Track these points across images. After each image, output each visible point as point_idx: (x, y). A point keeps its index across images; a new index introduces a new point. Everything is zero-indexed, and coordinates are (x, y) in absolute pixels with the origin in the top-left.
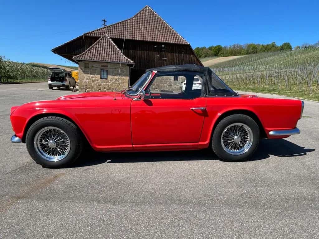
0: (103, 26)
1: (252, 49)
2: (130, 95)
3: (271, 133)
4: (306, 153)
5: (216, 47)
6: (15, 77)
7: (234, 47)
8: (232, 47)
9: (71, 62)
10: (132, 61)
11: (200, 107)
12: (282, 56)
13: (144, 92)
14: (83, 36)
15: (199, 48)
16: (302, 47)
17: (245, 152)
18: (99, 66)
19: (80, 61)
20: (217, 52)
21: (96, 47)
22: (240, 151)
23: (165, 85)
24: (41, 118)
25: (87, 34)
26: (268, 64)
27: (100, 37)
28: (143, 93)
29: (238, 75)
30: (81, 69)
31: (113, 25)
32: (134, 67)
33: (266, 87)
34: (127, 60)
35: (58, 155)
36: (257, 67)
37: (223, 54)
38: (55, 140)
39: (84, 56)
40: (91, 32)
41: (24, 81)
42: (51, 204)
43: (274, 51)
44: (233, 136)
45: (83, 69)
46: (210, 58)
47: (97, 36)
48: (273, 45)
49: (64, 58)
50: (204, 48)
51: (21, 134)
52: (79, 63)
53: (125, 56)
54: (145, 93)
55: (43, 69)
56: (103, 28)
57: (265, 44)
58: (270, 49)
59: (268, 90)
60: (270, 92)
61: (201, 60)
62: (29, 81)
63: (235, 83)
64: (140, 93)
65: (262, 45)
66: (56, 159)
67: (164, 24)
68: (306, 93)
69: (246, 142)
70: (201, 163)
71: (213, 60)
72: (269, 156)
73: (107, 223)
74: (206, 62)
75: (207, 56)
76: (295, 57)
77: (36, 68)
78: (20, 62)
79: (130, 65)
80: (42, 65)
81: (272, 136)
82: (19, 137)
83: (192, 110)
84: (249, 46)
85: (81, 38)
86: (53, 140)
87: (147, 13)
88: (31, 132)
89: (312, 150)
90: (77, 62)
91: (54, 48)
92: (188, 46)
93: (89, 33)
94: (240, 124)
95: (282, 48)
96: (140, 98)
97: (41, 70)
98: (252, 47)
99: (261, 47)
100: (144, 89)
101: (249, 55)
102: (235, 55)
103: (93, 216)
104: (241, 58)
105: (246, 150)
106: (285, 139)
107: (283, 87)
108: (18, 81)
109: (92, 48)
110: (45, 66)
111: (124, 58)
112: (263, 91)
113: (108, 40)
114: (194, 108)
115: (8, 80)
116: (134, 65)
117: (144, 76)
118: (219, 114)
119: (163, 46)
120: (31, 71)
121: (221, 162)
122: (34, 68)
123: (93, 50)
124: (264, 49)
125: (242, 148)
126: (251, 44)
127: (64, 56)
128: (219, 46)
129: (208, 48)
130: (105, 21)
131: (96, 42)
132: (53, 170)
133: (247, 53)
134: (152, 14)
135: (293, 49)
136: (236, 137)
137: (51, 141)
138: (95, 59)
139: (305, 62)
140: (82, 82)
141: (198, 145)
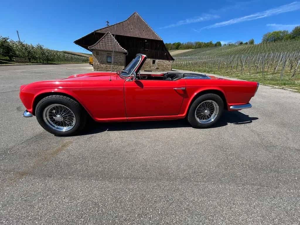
0: (107, 26)
1: (199, 45)
2: (125, 77)
3: (231, 107)
4: (252, 121)
5: (177, 43)
6: (53, 60)
7: (188, 44)
8: (187, 44)
9: (88, 51)
10: (126, 51)
11: (181, 87)
12: (215, 51)
13: (135, 73)
14: (94, 33)
15: (167, 44)
16: (227, 45)
17: (212, 121)
18: (105, 53)
19: (93, 50)
20: (178, 46)
21: (103, 41)
22: (207, 120)
23: (147, 67)
24: (46, 97)
25: (96, 31)
26: (207, 55)
27: (105, 34)
28: (134, 75)
29: (190, 61)
30: (94, 55)
31: (113, 25)
32: (127, 55)
33: (206, 69)
34: (123, 50)
35: (67, 126)
36: (200, 57)
37: (181, 48)
38: (61, 115)
39: (95, 46)
40: (99, 30)
41: (59, 63)
42: (51, 183)
43: (211, 47)
44: (204, 110)
45: (95, 55)
46: (174, 50)
47: (104, 32)
48: (211, 43)
49: (83, 48)
50: (170, 44)
51: (31, 110)
52: (93, 51)
53: (122, 47)
54: (136, 75)
55: (71, 55)
56: (107, 27)
57: (206, 42)
58: (209, 45)
59: (208, 71)
60: (208, 72)
61: (169, 51)
62: (63, 63)
63: (188, 66)
64: (131, 75)
65: (205, 43)
66: (65, 129)
67: (146, 25)
68: (230, 73)
69: (212, 114)
70: (179, 129)
71: (175, 52)
72: (227, 124)
73: (102, 211)
74: (172, 52)
75: (172, 49)
76: (223, 51)
77: (67, 54)
78: (55, 50)
79: (125, 53)
80: (71, 53)
81: (232, 109)
82: (30, 112)
83: (175, 89)
84: (196, 43)
85: (92, 34)
86: (60, 115)
87: (136, 17)
88: (39, 108)
89: (257, 118)
90: (91, 50)
91: (75, 40)
92: (162, 42)
93: (98, 30)
94: (210, 101)
95: (216, 45)
96: (132, 79)
97: (70, 56)
98: (198, 44)
99: (204, 44)
100: (135, 71)
101: (196, 49)
102: (188, 49)
103: (89, 200)
104: (192, 51)
105: (213, 120)
106: (239, 111)
107: (216, 69)
108: (55, 63)
109: (100, 41)
110: (73, 53)
111: (121, 48)
112: (205, 71)
113: (110, 36)
114: (176, 89)
115: (48, 62)
116: (128, 54)
117: (134, 61)
118: (195, 94)
119: (146, 41)
120: (64, 56)
121: (193, 128)
122: (66, 54)
123: (101, 43)
124: (205, 45)
125: (209, 118)
126: (198, 42)
127: (82, 46)
128: (179, 43)
129: (173, 44)
130: (108, 22)
131: (103, 37)
132: (63, 138)
133: (195, 48)
134: (138, 18)
135: (222, 46)
136: (206, 111)
137: (59, 116)
138: (103, 49)
139: (228, 54)
140: (95, 64)
141: (177, 117)
